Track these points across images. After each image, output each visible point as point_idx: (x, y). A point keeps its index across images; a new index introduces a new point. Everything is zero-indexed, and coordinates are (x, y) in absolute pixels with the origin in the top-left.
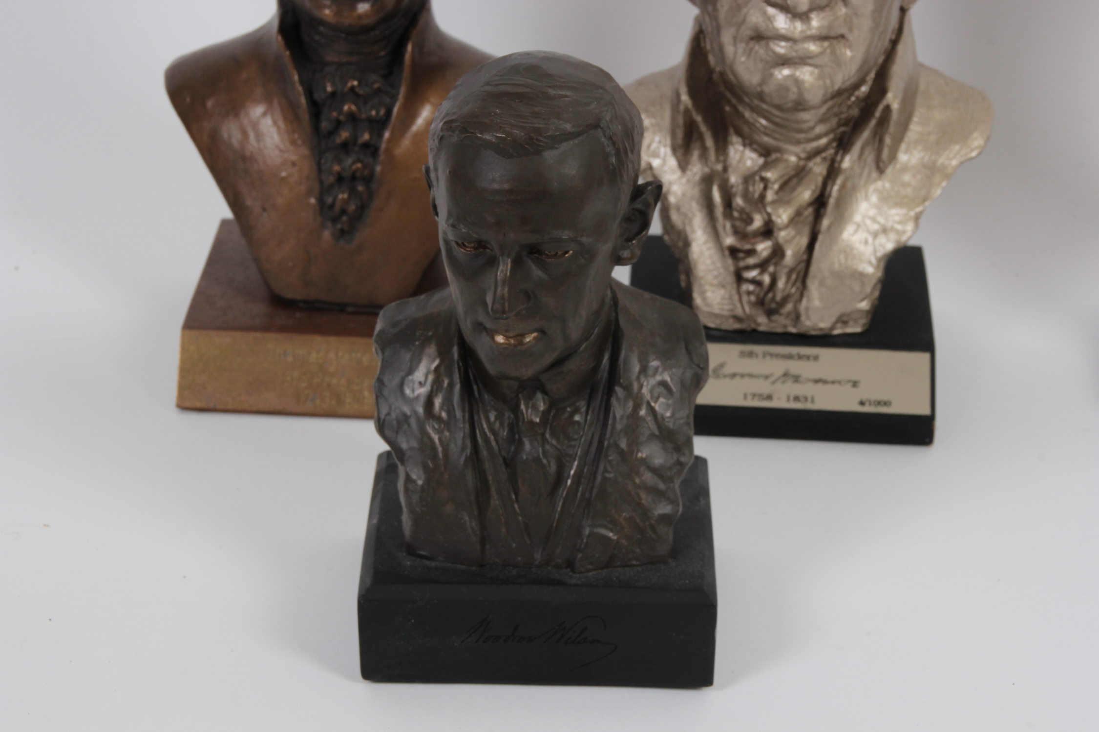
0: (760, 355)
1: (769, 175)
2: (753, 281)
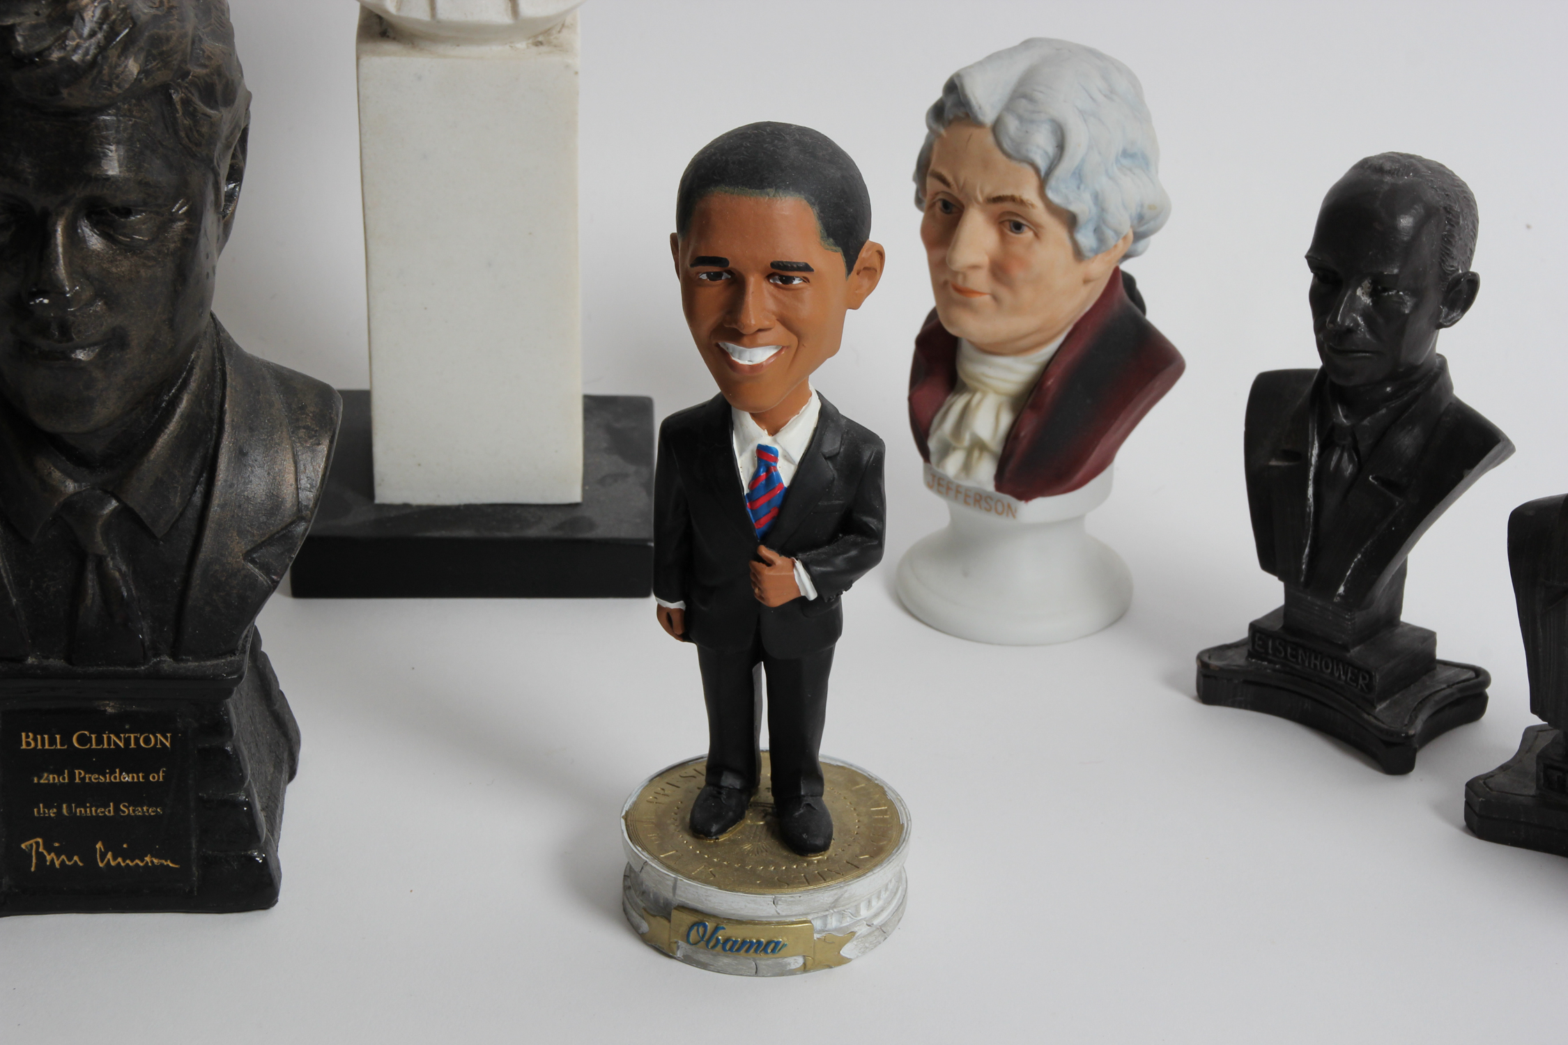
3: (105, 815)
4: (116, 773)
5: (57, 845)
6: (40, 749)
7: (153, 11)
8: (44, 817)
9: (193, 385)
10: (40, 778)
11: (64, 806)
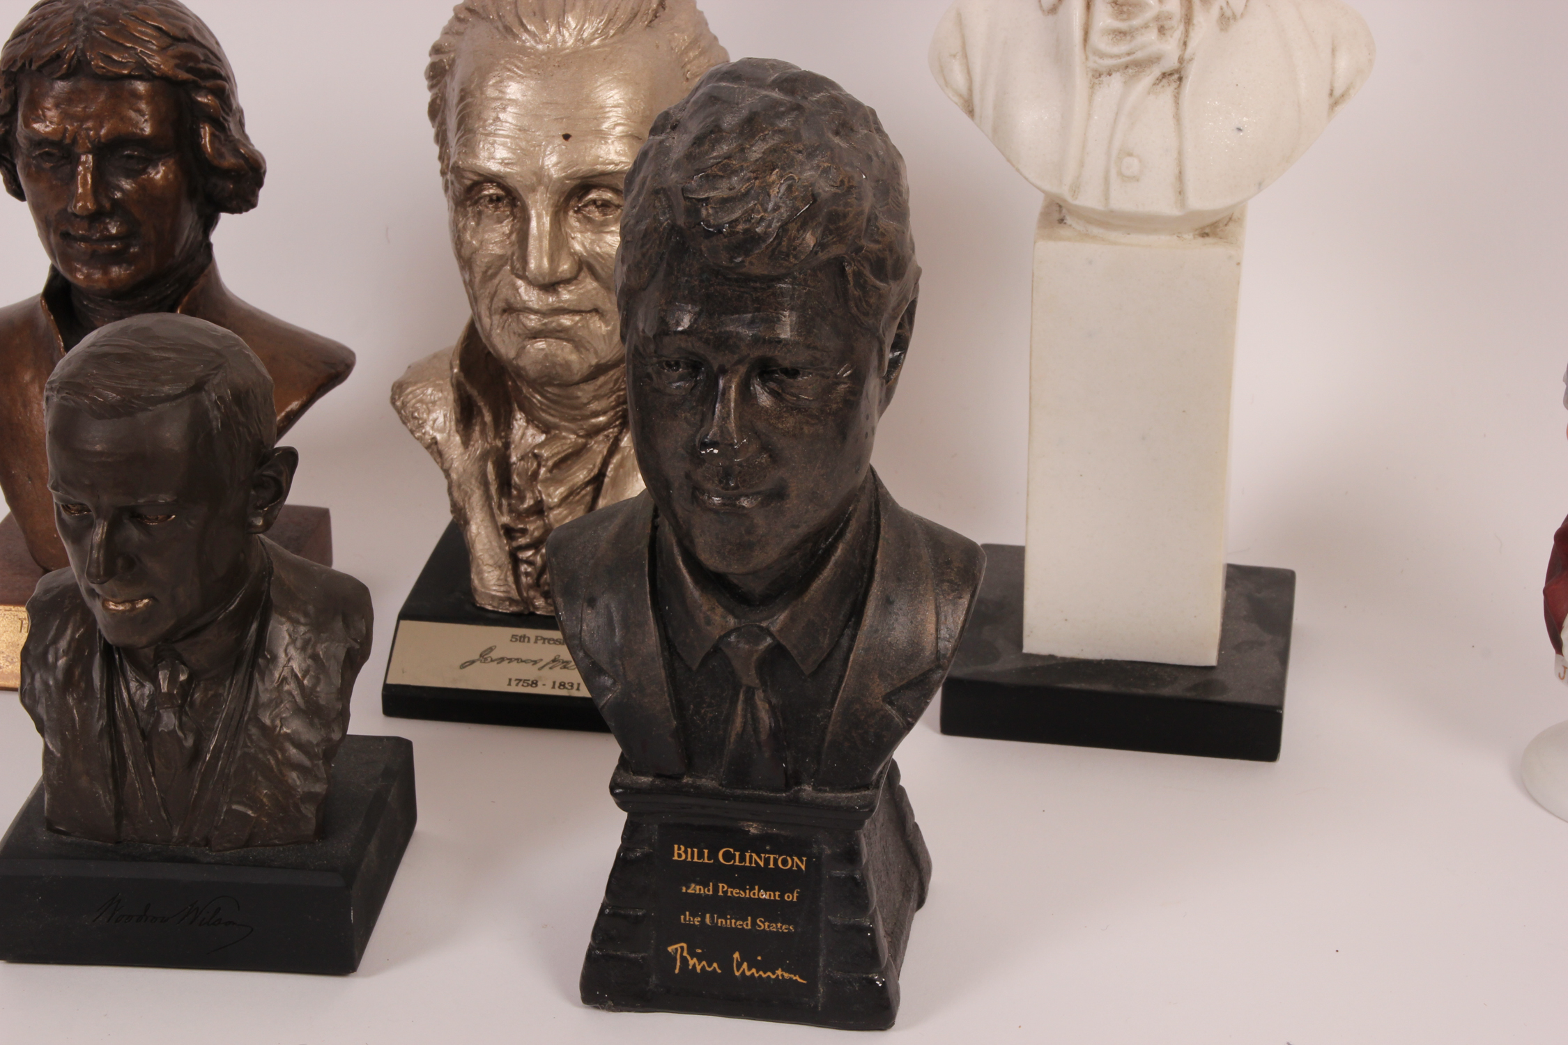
0: (532, 640)
1: (545, 453)
2: (529, 562)
3: (743, 928)
4: (755, 889)
5: (699, 951)
6: (689, 861)
7: (833, 190)
8: (689, 924)
9: (848, 535)
10: (688, 888)
11: (708, 916)
